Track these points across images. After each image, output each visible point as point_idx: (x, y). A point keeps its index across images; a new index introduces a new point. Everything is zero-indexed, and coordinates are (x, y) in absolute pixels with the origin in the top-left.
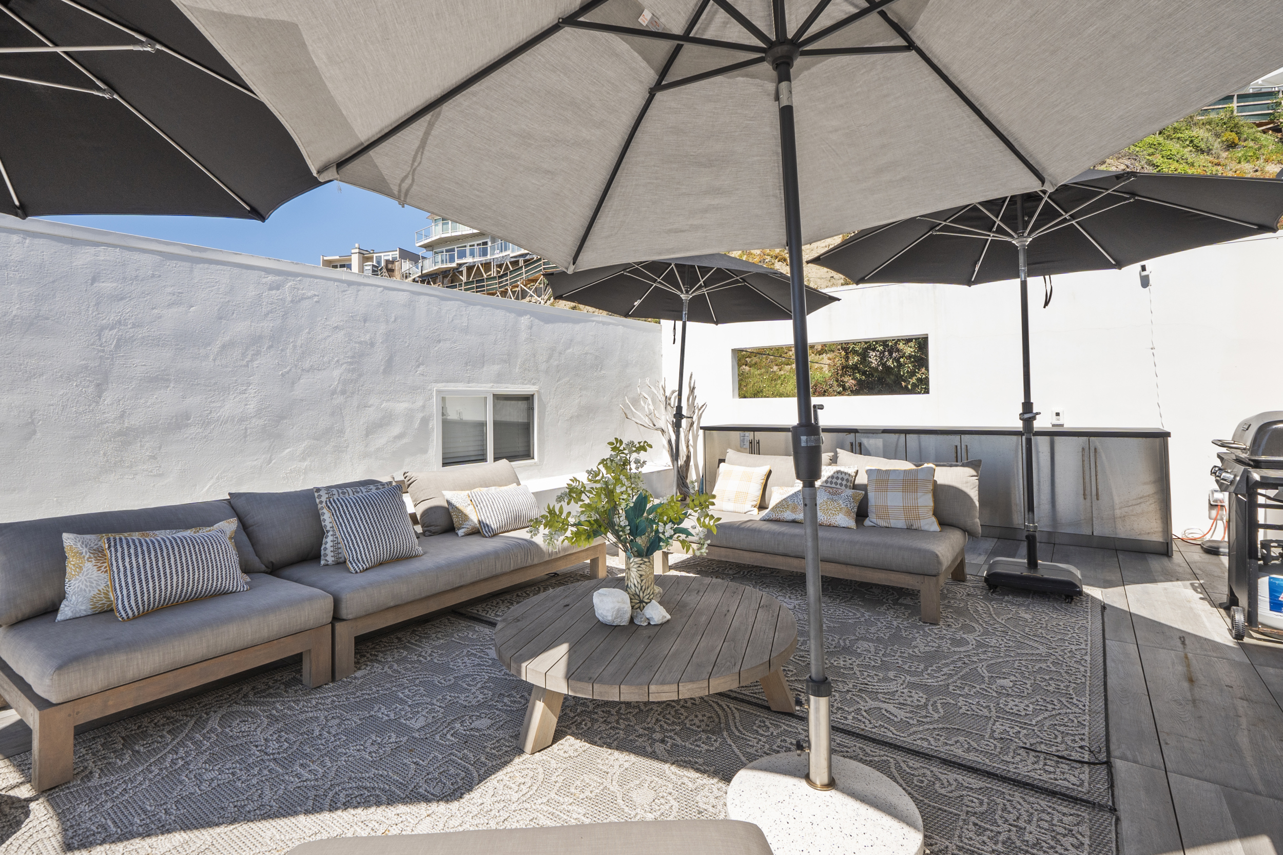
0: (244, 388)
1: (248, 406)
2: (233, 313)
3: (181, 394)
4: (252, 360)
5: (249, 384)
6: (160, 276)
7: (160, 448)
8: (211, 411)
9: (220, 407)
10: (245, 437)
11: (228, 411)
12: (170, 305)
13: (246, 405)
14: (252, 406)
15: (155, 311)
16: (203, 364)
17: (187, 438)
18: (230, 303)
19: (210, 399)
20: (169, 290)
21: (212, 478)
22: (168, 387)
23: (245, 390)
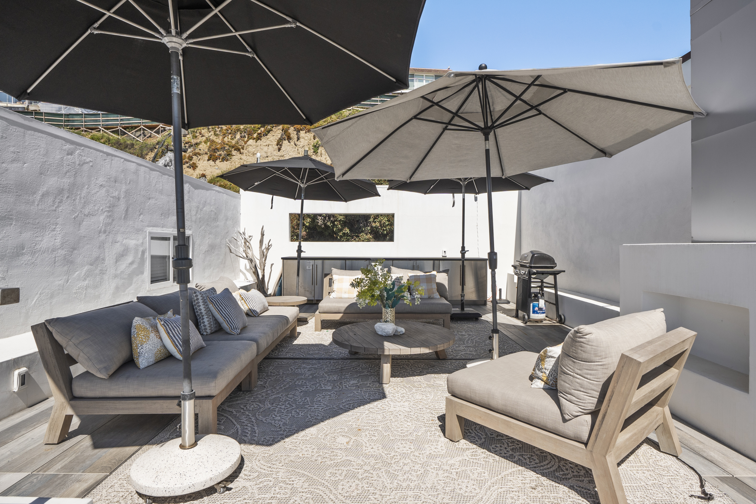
0: (54, 227)
1: (56, 241)
2: (48, 171)
3: (19, 230)
4: (58, 207)
5: (57, 224)
6: (6, 138)
7: (7, 271)
8: (36, 243)
9: (41, 241)
10: (55, 263)
11: (46, 244)
12: (13, 161)
13: (55, 239)
14: (58, 241)
15: (4, 165)
16: (32, 208)
17: (23, 264)
18: (46, 163)
19: (35, 235)
20: (12, 149)
21: (37, 294)
22: (11, 224)
23: (55, 228)
